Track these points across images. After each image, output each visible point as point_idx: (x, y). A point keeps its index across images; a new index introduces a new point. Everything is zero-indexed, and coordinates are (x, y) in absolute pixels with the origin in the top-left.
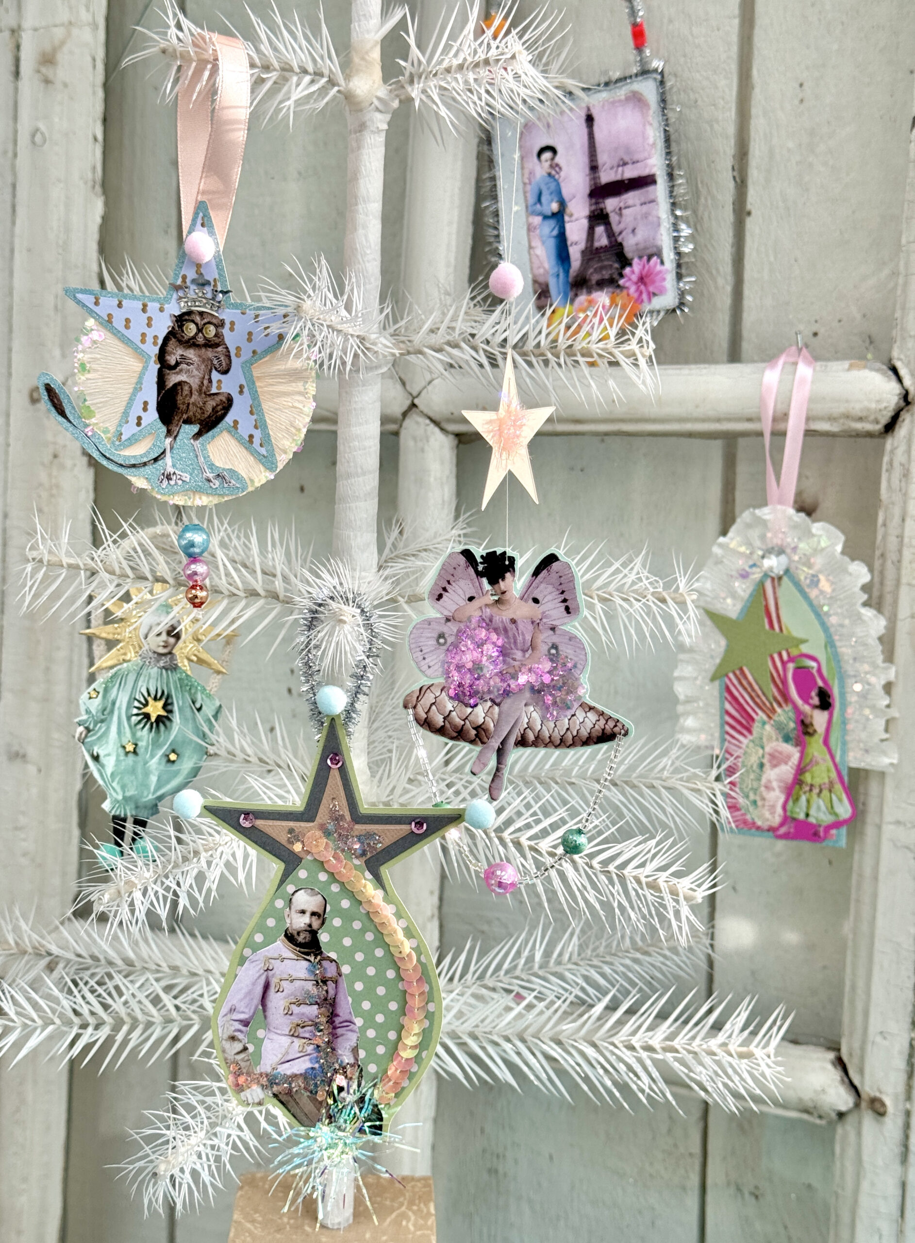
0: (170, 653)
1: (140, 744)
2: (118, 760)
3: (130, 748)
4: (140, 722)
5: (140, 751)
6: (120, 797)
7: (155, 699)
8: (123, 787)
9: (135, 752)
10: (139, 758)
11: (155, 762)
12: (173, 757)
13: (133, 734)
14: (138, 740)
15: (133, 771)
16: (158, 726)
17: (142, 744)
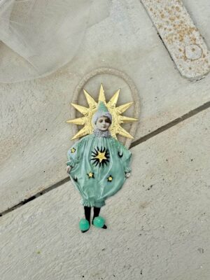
0: (107, 130)
1: (95, 173)
2: (86, 181)
3: (91, 175)
4: (95, 162)
5: (95, 176)
6: (87, 198)
7: (101, 152)
8: (89, 193)
9: (93, 177)
10: (95, 180)
11: (102, 182)
12: (110, 179)
13: (92, 169)
14: (94, 171)
15: (92, 186)
16: (103, 165)
17: (96, 173)
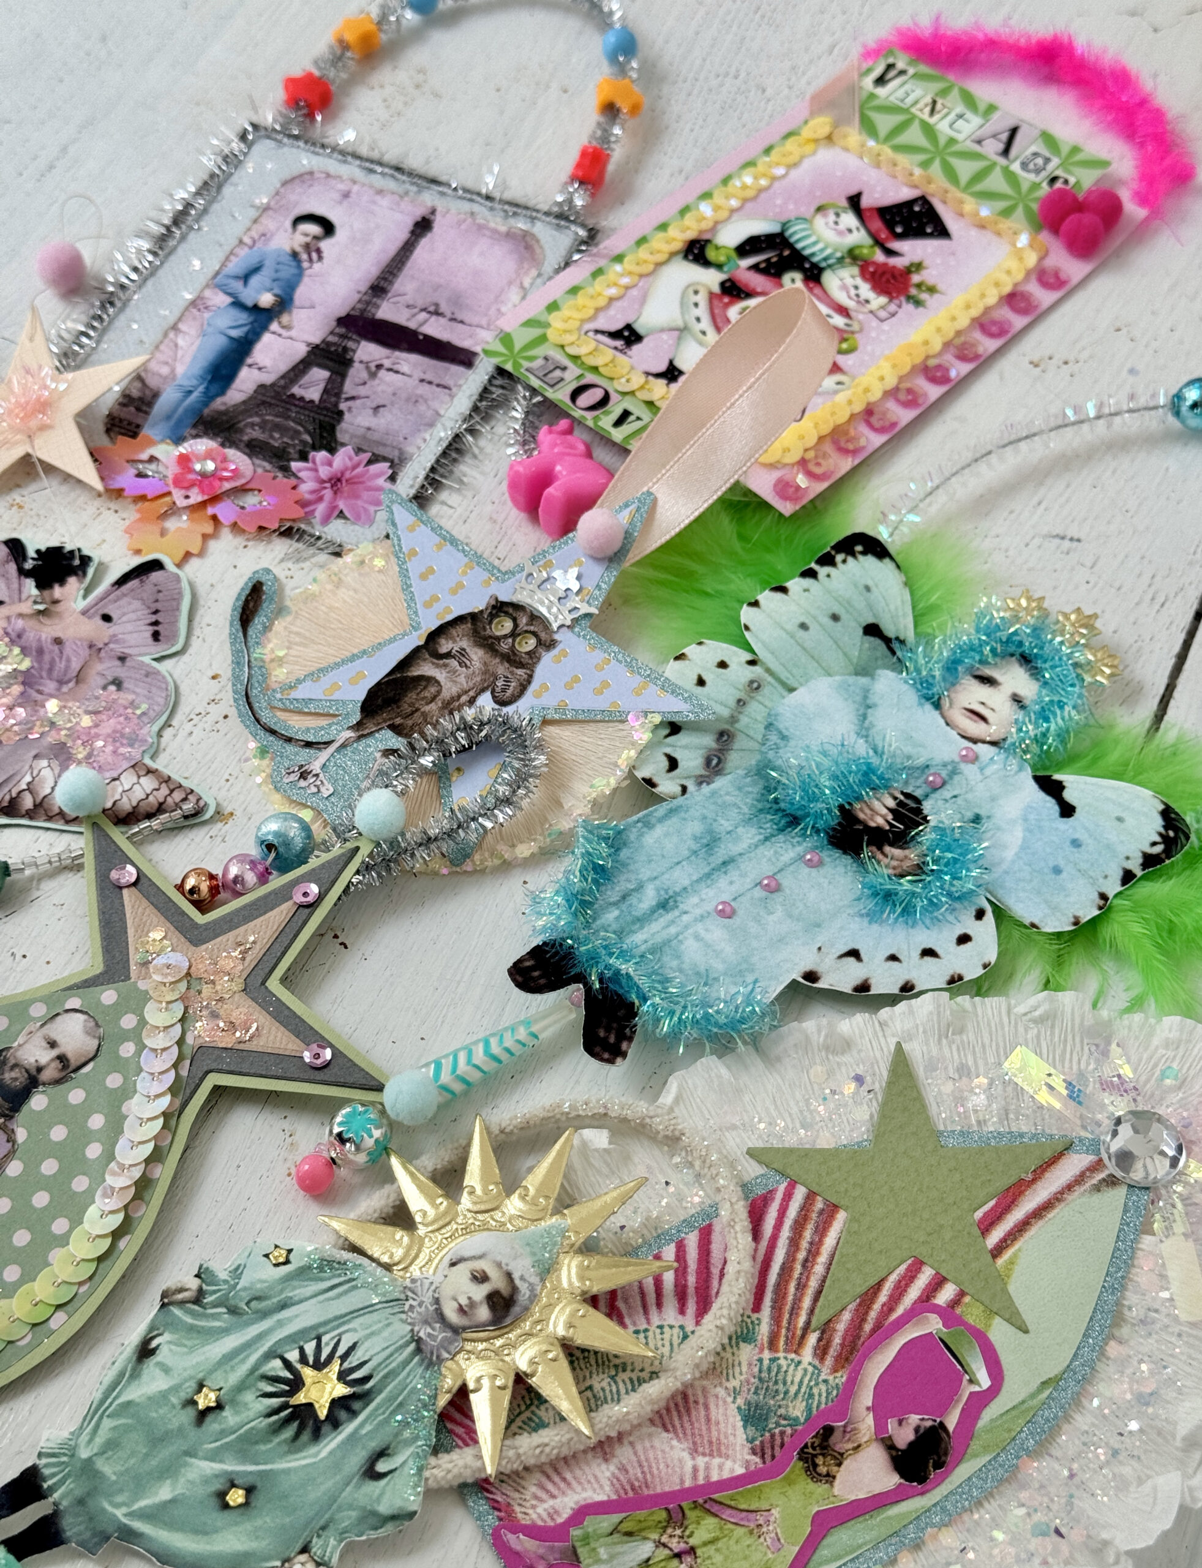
0: (456, 1331)
1: (227, 1413)
2: (164, 1395)
3: (205, 1400)
4: (276, 1380)
5: (213, 1425)
6: (84, 1454)
7: (343, 1374)
8: (111, 1445)
9: (202, 1415)
10: (193, 1433)
11: (202, 1470)
12: (236, 1497)
13: (241, 1386)
14: (233, 1402)
15: (157, 1439)
16: (287, 1421)
17: (229, 1417)
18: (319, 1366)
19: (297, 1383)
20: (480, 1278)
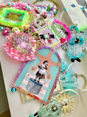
0: (63, 106)
5: (48, 110)
6: (40, 112)
17: (49, 110)
18: (55, 107)
19: (53, 108)
20: (65, 102)
